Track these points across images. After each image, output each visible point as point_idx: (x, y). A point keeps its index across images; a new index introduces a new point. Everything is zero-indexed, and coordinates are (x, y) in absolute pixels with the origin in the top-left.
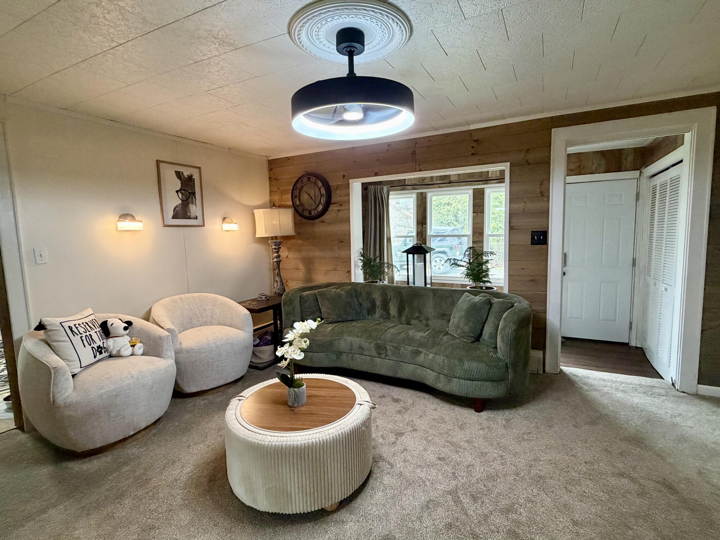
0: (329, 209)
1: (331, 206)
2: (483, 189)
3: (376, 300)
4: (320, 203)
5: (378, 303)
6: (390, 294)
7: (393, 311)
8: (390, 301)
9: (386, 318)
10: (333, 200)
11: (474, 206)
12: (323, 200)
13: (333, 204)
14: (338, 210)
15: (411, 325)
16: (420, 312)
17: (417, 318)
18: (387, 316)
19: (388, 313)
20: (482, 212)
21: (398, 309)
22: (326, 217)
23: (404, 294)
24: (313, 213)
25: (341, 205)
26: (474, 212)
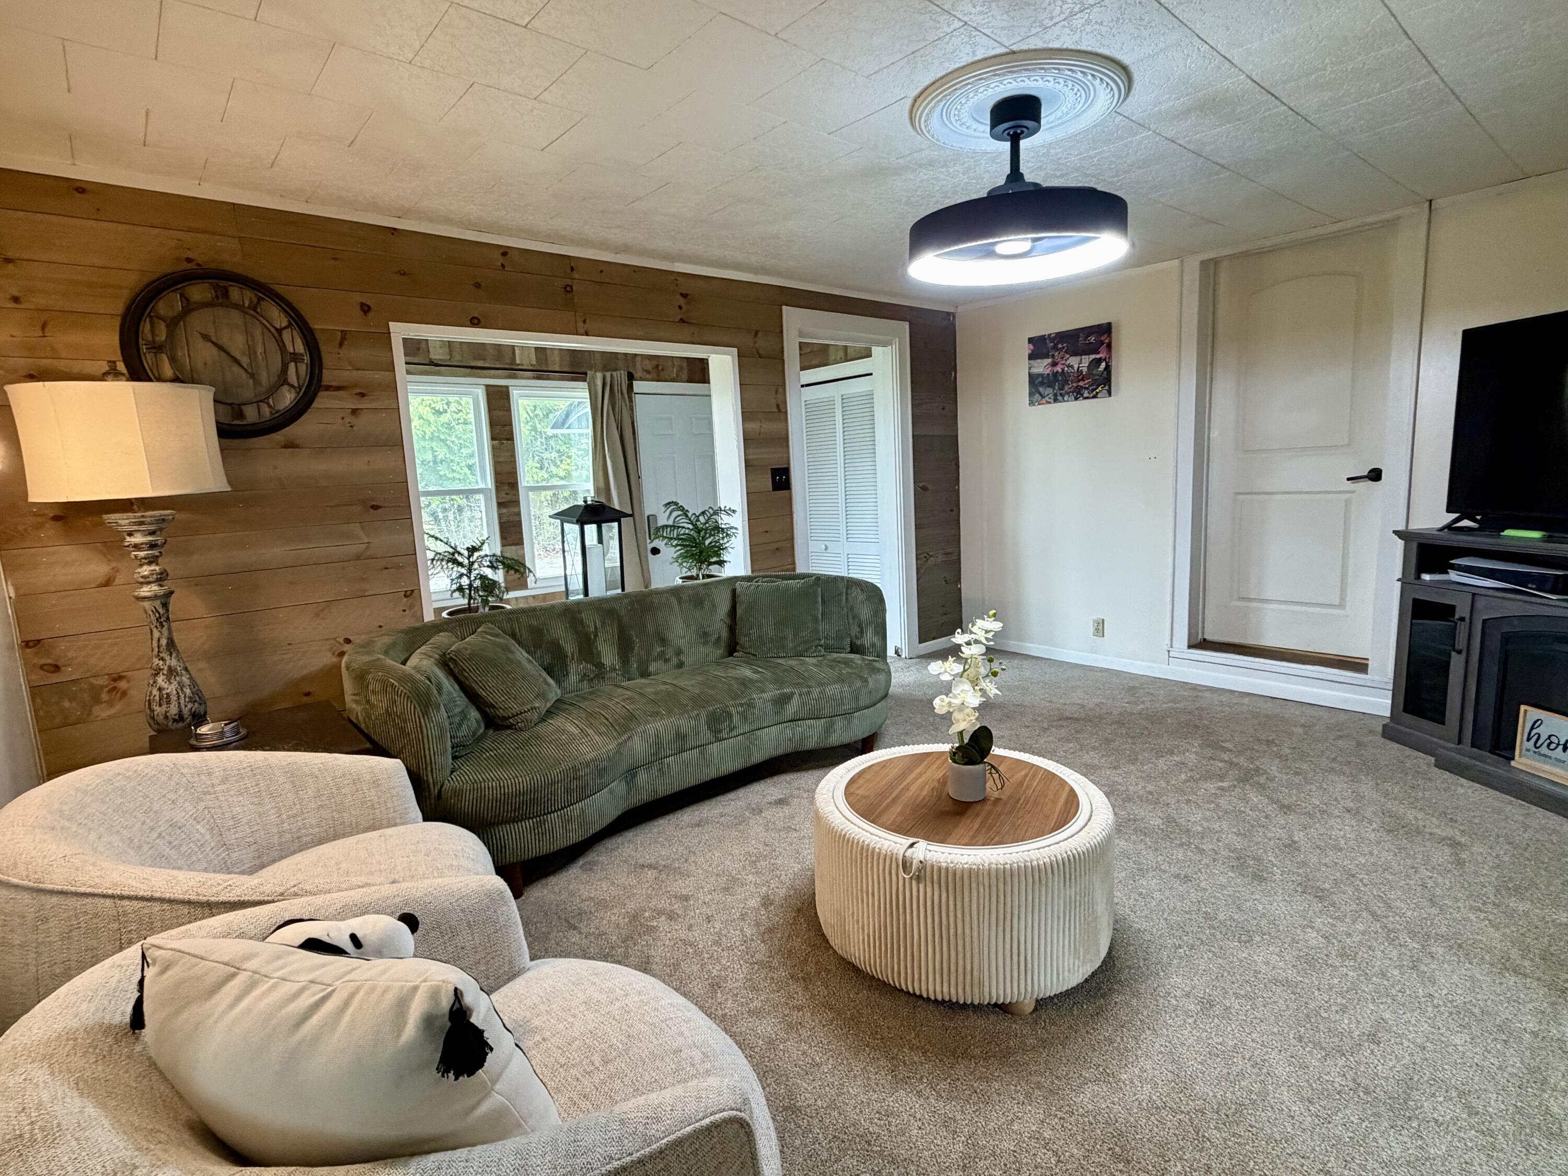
0: (314, 405)
1: (321, 394)
2: (507, 387)
3: (562, 642)
4: (283, 380)
5: (570, 647)
6: (591, 621)
7: (609, 656)
8: (596, 636)
9: (597, 676)
10: (328, 377)
11: (493, 424)
12: (297, 373)
13: (328, 388)
14: (354, 412)
15: (649, 675)
16: (663, 641)
17: (662, 656)
18: (600, 672)
19: (600, 666)
20: (510, 438)
21: (619, 648)
22: (302, 428)
23: (623, 612)
24: (251, 415)
25: (363, 395)
26: (493, 439)
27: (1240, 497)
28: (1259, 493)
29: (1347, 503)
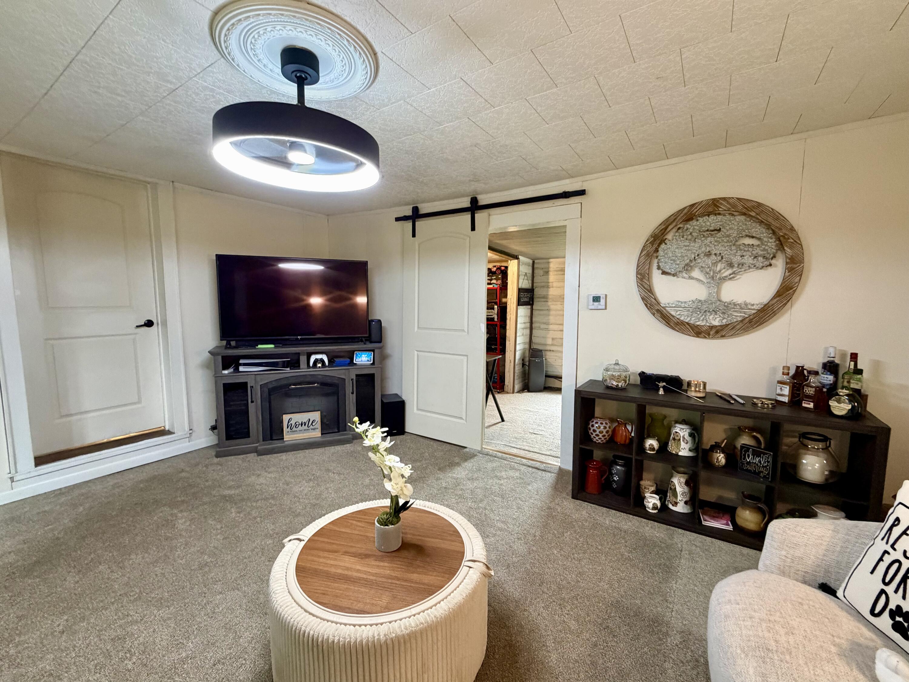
27: (51, 342)
28: (65, 338)
29: (134, 340)
